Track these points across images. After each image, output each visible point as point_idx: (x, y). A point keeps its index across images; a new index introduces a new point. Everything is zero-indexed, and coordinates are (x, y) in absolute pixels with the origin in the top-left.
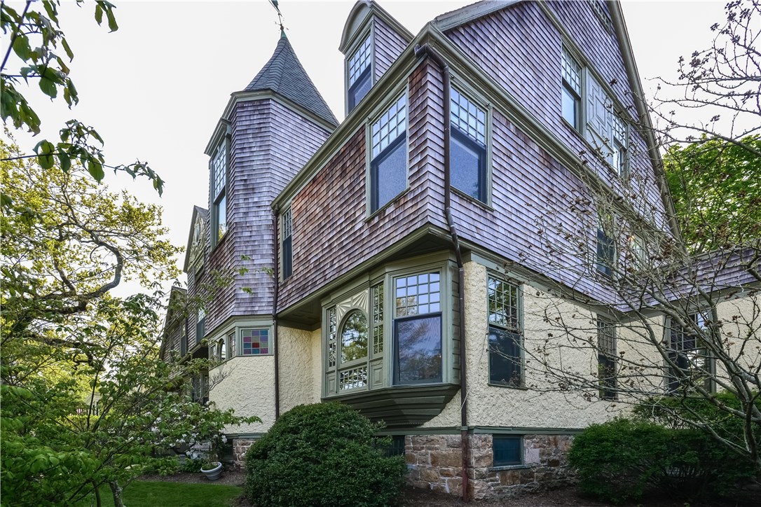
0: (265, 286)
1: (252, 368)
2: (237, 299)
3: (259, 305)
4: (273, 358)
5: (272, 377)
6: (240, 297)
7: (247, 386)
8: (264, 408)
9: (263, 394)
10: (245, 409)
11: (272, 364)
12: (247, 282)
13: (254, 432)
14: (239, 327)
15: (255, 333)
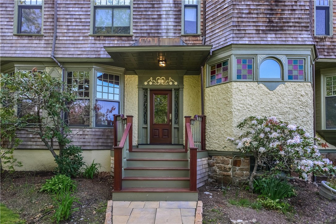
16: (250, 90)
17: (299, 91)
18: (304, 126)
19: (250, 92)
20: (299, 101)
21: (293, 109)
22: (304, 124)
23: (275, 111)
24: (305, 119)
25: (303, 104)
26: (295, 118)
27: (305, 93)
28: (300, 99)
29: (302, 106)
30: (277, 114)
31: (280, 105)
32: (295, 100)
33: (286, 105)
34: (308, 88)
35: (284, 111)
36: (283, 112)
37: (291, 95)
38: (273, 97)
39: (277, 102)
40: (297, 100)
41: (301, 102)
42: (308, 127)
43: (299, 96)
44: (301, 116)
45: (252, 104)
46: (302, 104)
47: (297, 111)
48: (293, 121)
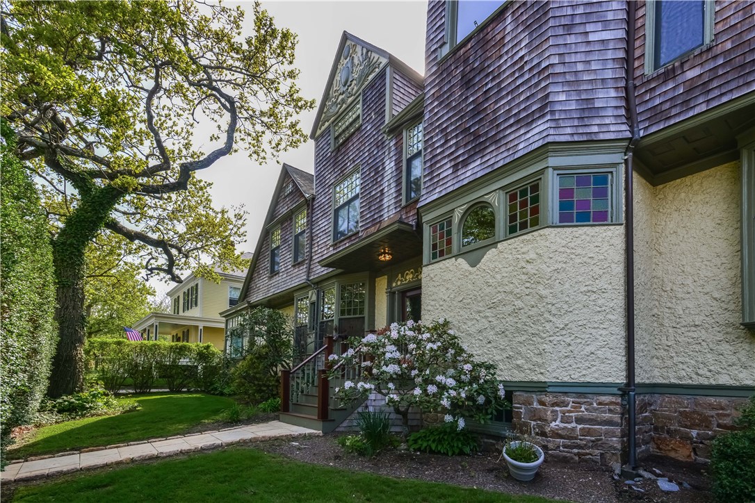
0: (611, 84)
1: (579, 251)
2: (553, 112)
3: (597, 121)
4: (621, 230)
5: (619, 269)
6: (558, 107)
7: (567, 286)
8: (604, 332)
9: (600, 302)
10: (564, 332)
11: (620, 243)
12: (573, 79)
13: (582, 380)
14: (555, 169)
15: (582, 180)
16: (445, 273)
17: (523, 253)
18: (532, 325)
19: (445, 278)
20: (524, 273)
21: (511, 293)
22: (532, 321)
23: (480, 304)
24: (534, 312)
25: (532, 278)
26: (514, 311)
27: (537, 254)
28: (524, 270)
29: (528, 285)
30: (483, 309)
31: (488, 290)
32: (515, 273)
33: (499, 289)
34: (542, 242)
35: (495, 300)
36: (493, 303)
37: (507, 266)
38: (476, 277)
39: (482, 286)
40: (519, 273)
41: (526, 276)
42: (541, 328)
43: (524, 265)
44: (526, 305)
45: (446, 298)
46: (529, 280)
47: (518, 296)
48: (511, 319)
